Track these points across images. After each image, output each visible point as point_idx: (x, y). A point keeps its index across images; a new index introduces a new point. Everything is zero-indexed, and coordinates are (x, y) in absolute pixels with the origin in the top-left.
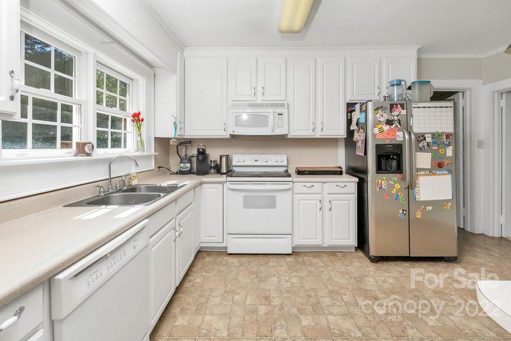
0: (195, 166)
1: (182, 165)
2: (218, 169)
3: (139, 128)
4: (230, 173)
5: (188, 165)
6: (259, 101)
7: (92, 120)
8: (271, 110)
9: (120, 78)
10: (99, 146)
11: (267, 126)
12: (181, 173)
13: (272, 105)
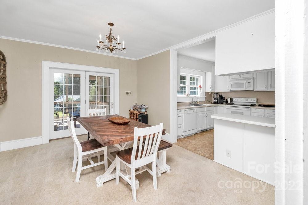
0: (219, 101)
1: (215, 101)
2: (227, 102)
3: (201, 90)
4: (232, 103)
5: (217, 101)
6: (242, 78)
7: (189, 88)
8: (245, 81)
9: (196, 77)
10: (191, 94)
11: (244, 87)
12: (214, 103)
13: (245, 79)
